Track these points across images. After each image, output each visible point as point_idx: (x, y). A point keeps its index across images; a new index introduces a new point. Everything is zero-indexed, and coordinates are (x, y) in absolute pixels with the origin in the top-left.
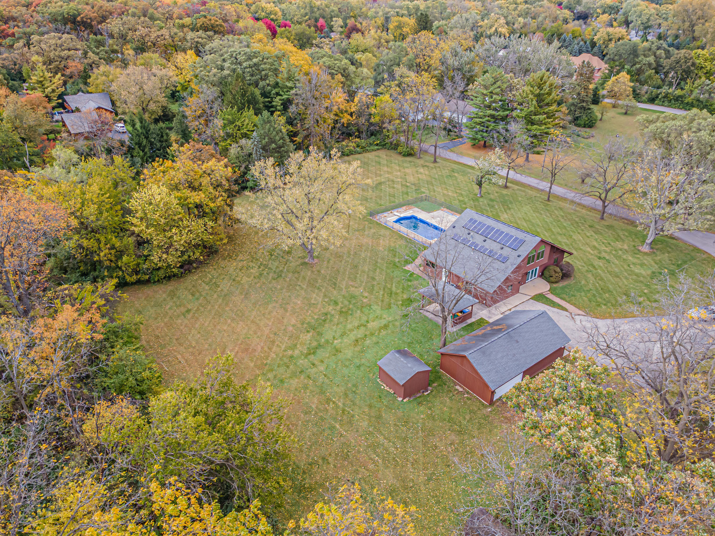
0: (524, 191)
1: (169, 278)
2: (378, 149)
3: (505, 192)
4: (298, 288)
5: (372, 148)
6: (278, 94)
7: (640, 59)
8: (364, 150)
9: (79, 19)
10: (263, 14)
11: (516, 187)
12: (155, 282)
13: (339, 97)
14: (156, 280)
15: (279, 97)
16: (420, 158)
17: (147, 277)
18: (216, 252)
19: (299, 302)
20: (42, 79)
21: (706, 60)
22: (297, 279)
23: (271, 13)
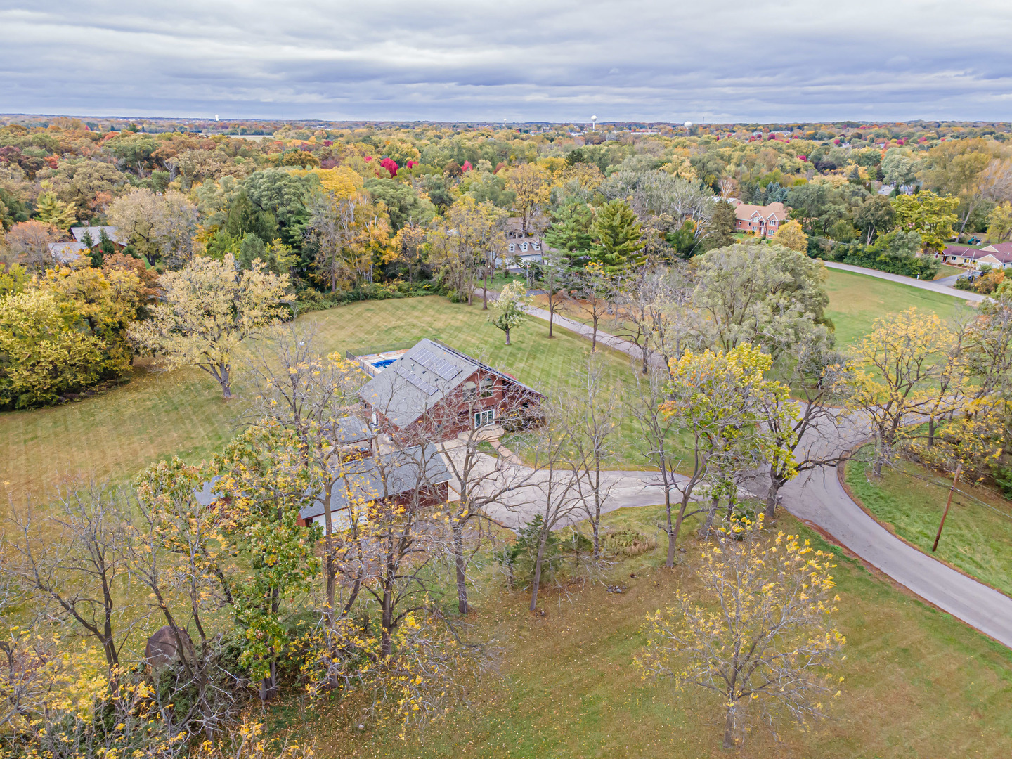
0: (572, 342)
1: (39, 405)
2: (426, 295)
3: (546, 341)
4: (187, 422)
5: (420, 292)
6: (299, 222)
7: (827, 206)
8: (406, 293)
9: (153, 155)
10: (397, 155)
11: (564, 337)
12: (19, 409)
13: (380, 228)
14: (21, 405)
15: (299, 226)
16: (471, 305)
17: (7, 401)
18: (123, 383)
19: (176, 435)
20: (49, 208)
21: (911, 208)
22: (195, 412)
23: (406, 155)
